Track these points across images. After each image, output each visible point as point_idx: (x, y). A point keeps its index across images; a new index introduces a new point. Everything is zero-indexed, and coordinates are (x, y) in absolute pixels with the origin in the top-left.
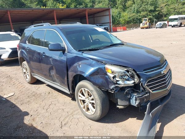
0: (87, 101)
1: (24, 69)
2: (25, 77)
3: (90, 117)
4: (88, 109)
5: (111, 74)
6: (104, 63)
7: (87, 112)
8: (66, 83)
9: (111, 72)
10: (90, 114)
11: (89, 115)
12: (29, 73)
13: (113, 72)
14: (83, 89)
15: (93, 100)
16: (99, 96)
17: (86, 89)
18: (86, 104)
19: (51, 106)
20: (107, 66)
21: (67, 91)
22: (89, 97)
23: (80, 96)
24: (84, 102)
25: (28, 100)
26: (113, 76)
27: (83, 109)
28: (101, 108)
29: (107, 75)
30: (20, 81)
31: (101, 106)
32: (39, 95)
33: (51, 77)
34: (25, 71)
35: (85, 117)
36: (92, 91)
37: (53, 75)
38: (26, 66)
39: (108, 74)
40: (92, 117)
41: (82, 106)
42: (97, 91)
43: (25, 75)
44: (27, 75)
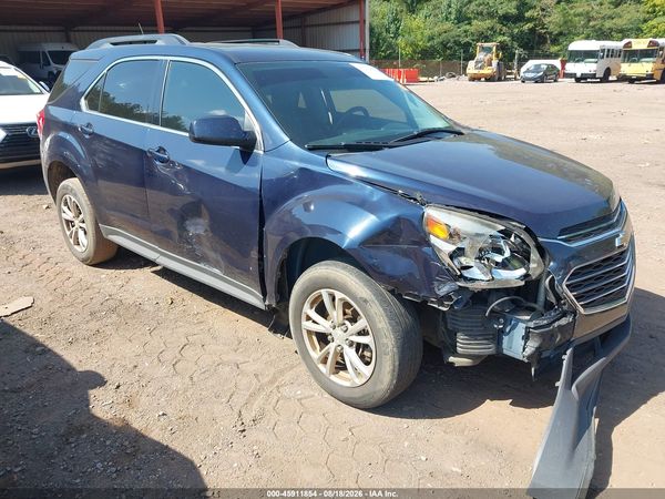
0: (338, 337)
1: (65, 209)
2: (72, 241)
3: (346, 394)
4: (341, 366)
5: (445, 240)
6: (419, 199)
7: (333, 378)
8: (254, 268)
9: (444, 235)
10: (348, 384)
11: (341, 386)
12: (89, 226)
13: (453, 235)
14: (324, 293)
15: (363, 333)
16: (391, 319)
17: (339, 295)
18: (332, 346)
19: (188, 352)
20: (431, 212)
21: (253, 298)
22: (347, 322)
23: (308, 318)
24: (323, 339)
25: (94, 325)
26: (452, 248)
27: (321, 366)
28: (397, 363)
29: (429, 244)
30: (48, 255)
31: (397, 357)
32: (134, 311)
33: (189, 243)
34: (69, 215)
35: (327, 395)
36: (365, 301)
37: (198, 236)
38: (75, 195)
39: (433, 240)
40: (357, 394)
41: (316, 354)
42: (383, 301)
43: (68, 233)
44: (76, 232)
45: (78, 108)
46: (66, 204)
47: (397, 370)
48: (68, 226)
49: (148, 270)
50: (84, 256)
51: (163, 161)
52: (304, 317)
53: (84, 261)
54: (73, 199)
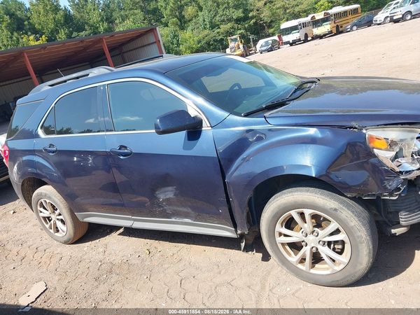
0: (311, 241)
1: (42, 209)
2: (52, 231)
3: (329, 280)
4: (317, 258)
5: (387, 150)
6: (357, 126)
7: (313, 271)
8: (223, 210)
9: (385, 145)
11: (323, 275)
12: (66, 216)
13: (392, 144)
14: (293, 213)
15: (336, 232)
16: (358, 217)
17: (308, 212)
18: (306, 249)
20: (369, 132)
21: (227, 232)
22: (316, 229)
23: (280, 234)
25: (103, 288)
26: (393, 154)
27: (300, 266)
28: (371, 247)
29: (375, 156)
32: (126, 267)
33: (160, 207)
34: (46, 214)
35: (309, 285)
36: (336, 210)
37: (168, 200)
38: (50, 198)
39: (376, 151)
40: (338, 277)
41: (293, 258)
42: (348, 206)
43: (47, 226)
44: (55, 224)
45: (37, 136)
46: (42, 205)
47: (372, 251)
48: (45, 221)
49: (115, 235)
50: (65, 238)
51: (125, 155)
52: (277, 234)
53: (66, 243)
54: (48, 201)
